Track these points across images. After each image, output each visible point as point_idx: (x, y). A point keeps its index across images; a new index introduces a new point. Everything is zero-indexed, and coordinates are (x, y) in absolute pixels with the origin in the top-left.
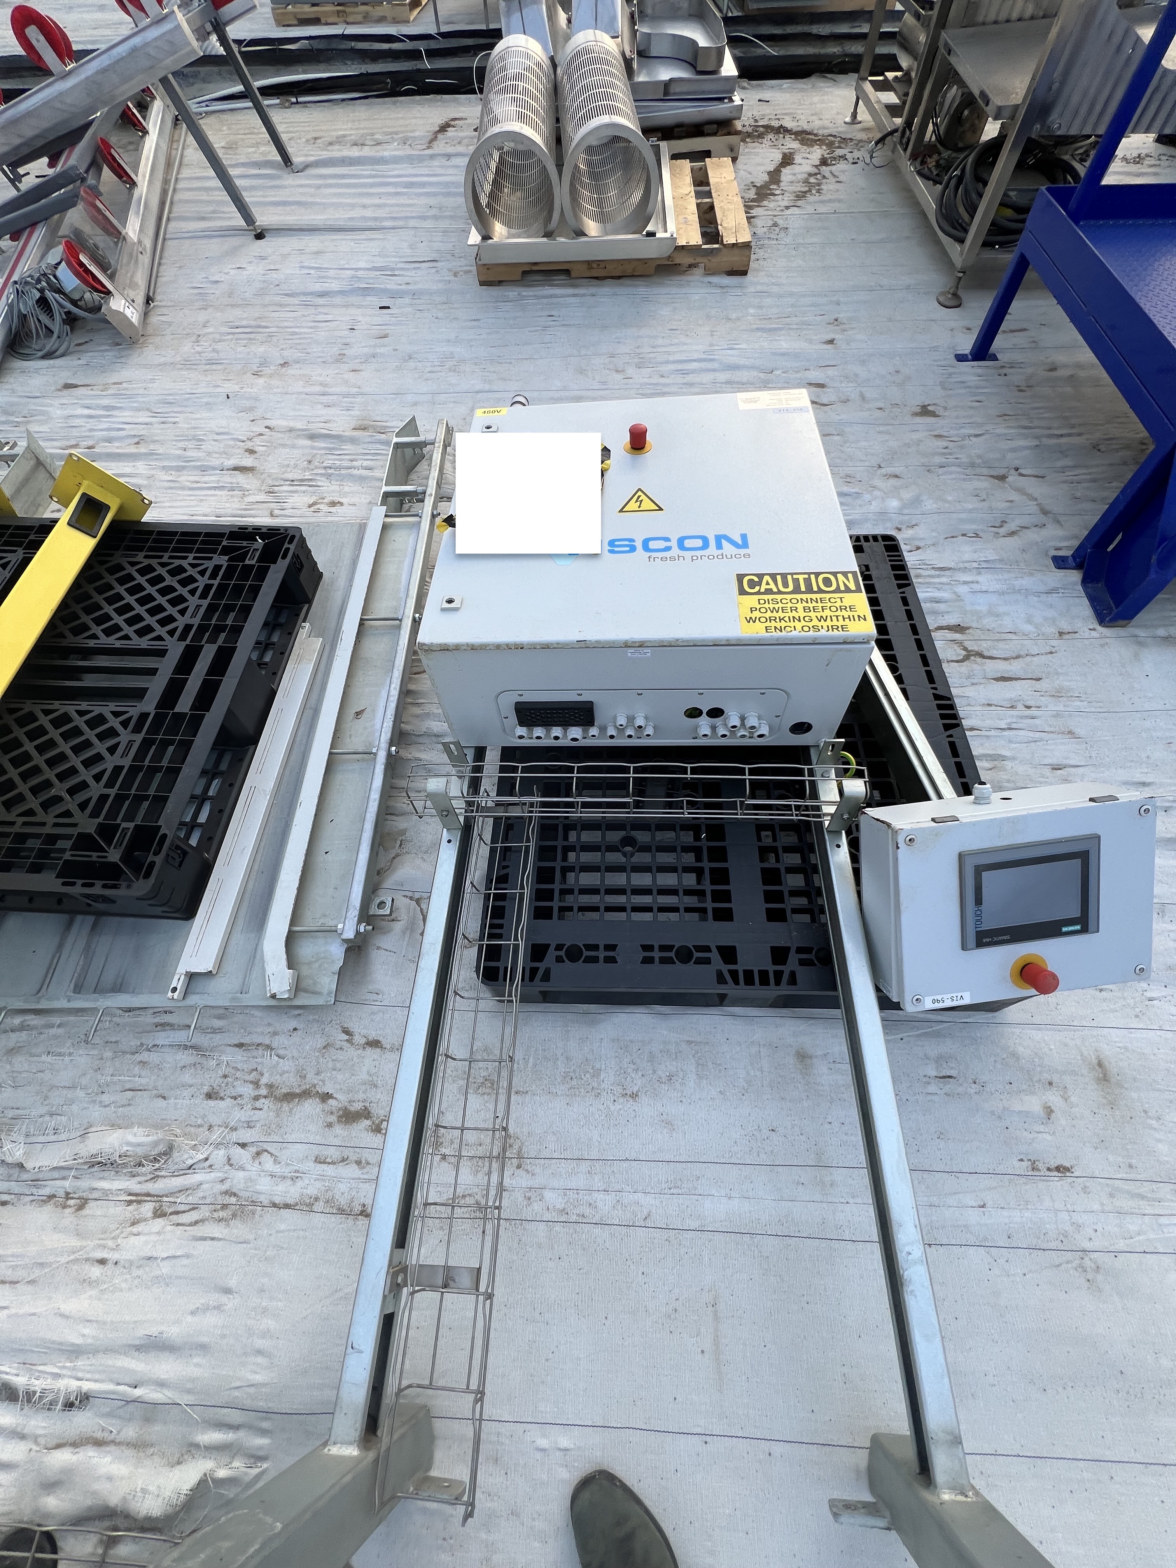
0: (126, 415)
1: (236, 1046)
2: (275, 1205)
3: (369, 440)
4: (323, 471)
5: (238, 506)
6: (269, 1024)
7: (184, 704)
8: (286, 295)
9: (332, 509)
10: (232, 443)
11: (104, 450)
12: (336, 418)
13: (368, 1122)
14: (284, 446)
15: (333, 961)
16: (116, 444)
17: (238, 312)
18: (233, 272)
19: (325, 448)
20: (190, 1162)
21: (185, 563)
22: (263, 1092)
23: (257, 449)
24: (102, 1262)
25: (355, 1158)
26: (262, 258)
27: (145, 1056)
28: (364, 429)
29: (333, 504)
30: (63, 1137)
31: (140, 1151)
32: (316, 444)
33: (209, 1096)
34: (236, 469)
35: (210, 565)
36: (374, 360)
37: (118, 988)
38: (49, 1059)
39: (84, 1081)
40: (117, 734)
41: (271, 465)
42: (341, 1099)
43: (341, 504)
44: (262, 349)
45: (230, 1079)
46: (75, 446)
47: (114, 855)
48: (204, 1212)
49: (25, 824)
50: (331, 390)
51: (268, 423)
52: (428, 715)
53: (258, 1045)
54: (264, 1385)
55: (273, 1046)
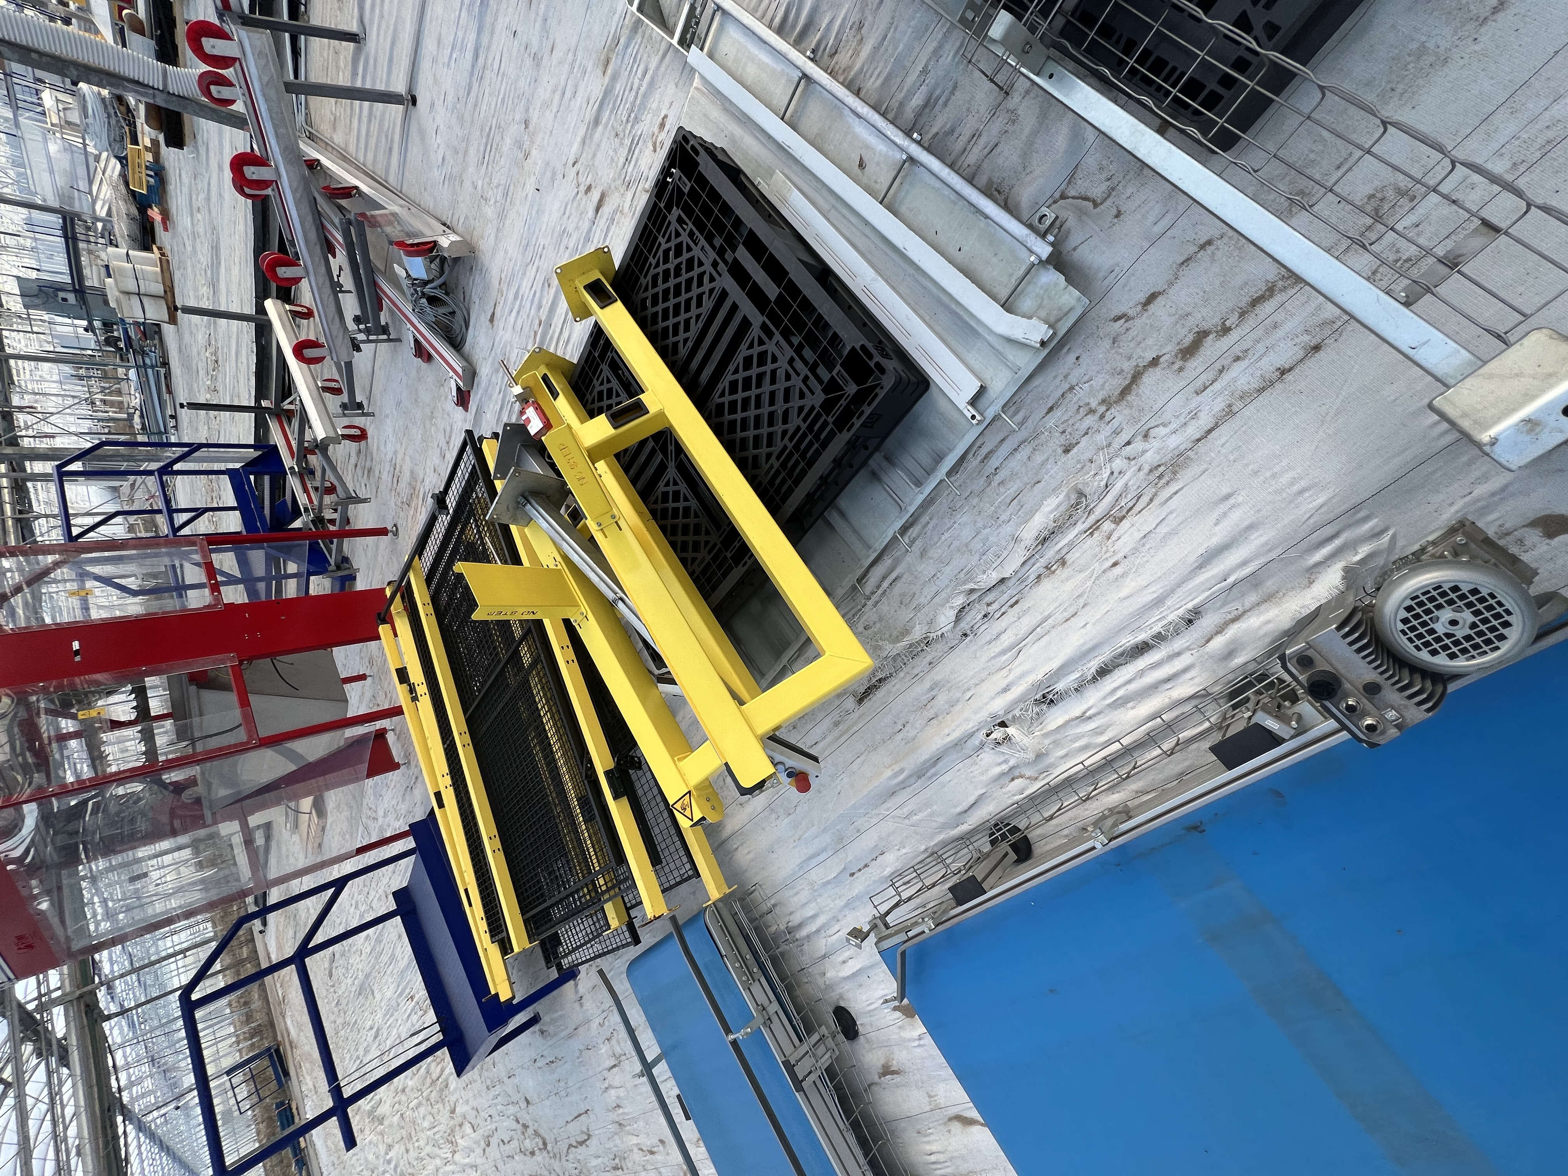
0: (526, 284)
1: (1047, 413)
2: (1199, 440)
3: (620, 57)
4: (630, 124)
5: (628, 220)
6: (1055, 377)
7: (772, 291)
8: (468, 94)
9: (666, 129)
10: (575, 204)
11: (546, 313)
12: (590, 88)
13: (1211, 336)
14: (594, 155)
15: (1056, 284)
16: (544, 302)
17: (472, 152)
18: (438, 141)
19: (611, 112)
20: (1103, 483)
21: (664, 246)
22: (1103, 409)
23: (588, 183)
24: (1115, 564)
25: (1230, 359)
26: (433, 105)
27: (997, 479)
28: (608, 62)
29: (662, 125)
30: (1004, 555)
31: (1063, 508)
32: (604, 121)
33: (1067, 451)
34: (597, 210)
35: (674, 225)
36: (549, 20)
37: (939, 458)
38: (946, 535)
39: (980, 525)
40: (766, 352)
41: (606, 175)
42: (1171, 348)
43: (666, 117)
44: (508, 141)
45: (1069, 430)
46: (536, 333)
47: (852, 389)
48: (1152, 491)
49: (791, 440)
50: (563, 83)
51: (571, 162)
52: (902, 105)
53: (1063, 395)
54: (1330, 499)
55: (1074, 383)
